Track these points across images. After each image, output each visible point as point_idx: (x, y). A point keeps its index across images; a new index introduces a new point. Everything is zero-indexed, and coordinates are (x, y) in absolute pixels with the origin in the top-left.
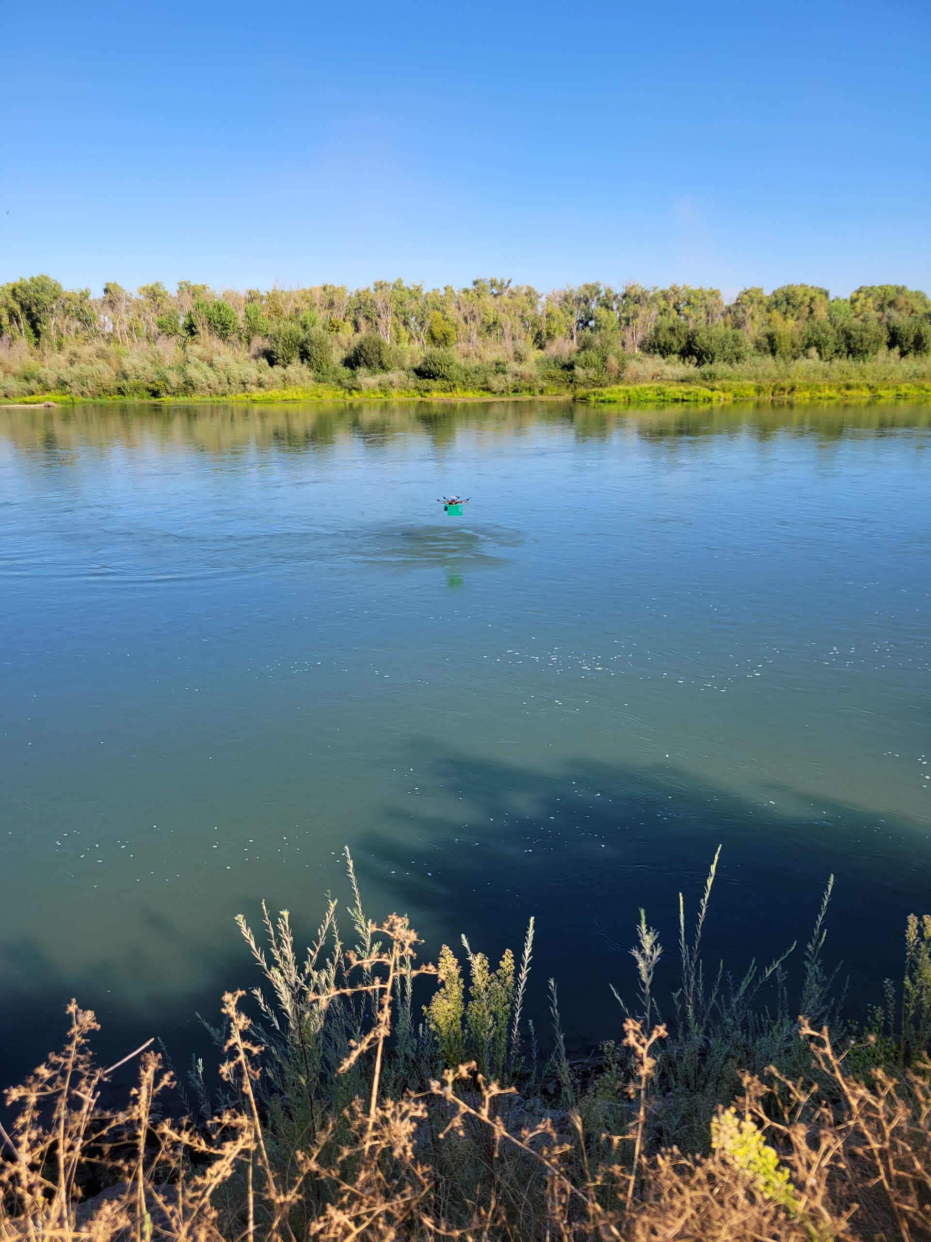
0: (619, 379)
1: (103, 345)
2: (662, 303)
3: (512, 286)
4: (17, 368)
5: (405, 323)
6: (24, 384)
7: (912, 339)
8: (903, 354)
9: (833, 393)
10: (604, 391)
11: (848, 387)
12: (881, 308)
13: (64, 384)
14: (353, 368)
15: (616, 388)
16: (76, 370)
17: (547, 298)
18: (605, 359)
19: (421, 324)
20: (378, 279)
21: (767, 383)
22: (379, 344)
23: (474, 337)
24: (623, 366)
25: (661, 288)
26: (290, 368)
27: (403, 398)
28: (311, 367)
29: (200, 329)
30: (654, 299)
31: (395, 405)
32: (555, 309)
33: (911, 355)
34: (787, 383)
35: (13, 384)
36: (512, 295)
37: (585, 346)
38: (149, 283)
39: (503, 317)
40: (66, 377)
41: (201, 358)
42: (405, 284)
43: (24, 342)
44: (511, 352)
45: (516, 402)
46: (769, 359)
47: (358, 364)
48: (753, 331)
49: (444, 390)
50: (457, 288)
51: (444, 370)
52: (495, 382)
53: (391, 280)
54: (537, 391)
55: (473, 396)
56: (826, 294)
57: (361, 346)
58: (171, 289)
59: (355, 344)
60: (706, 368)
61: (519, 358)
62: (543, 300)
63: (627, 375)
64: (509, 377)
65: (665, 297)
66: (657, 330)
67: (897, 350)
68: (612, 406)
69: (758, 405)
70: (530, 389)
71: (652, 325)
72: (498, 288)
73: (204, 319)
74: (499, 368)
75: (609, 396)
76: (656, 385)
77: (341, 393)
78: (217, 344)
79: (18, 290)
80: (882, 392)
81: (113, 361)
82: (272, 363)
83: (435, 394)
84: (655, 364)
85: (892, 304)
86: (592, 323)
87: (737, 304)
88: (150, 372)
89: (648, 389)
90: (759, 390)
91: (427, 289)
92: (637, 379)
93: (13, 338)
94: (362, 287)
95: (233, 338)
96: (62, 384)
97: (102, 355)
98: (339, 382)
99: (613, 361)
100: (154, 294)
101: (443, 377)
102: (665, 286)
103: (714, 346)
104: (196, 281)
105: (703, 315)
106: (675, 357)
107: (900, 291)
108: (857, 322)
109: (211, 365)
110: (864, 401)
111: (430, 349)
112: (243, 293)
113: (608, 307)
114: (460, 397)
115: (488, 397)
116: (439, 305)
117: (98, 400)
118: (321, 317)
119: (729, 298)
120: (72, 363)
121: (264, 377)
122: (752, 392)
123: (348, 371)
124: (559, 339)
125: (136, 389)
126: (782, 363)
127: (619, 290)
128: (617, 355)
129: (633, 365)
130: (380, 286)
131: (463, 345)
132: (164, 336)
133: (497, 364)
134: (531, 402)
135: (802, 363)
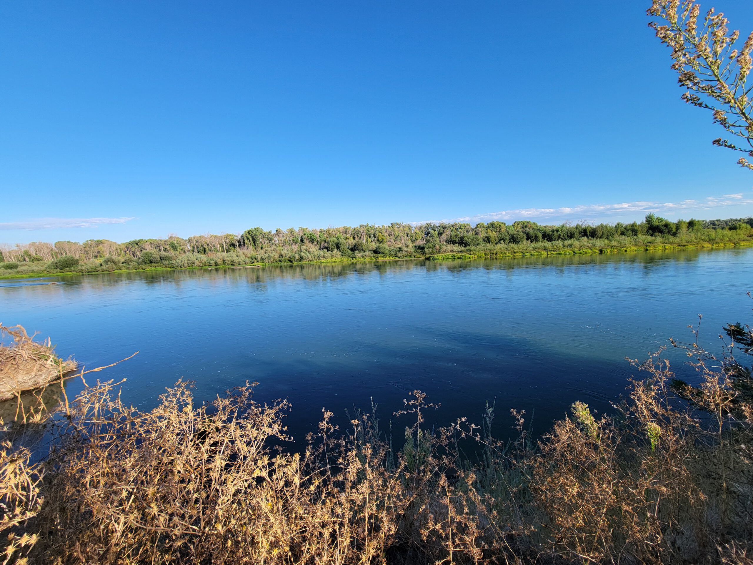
0: (439, 252)
1: (275, 247)
2: (452, 228)
3: (403, 224)
4: (249, 255)
5: (370, 237)
6: (251, 260)
7: (534, 237)
8: (531, 242)
9: (510, 255)
10: (435, 256)
11: (515, 253)
12: (523, 227)
13: (263, 259)
14: (353, 251)
15: (439, 255)
16: (267, 255)
17: (415, 228)
18: (435, 246)
19: (375, 237)
20: (361, 224)
21: (488, 252)
22: (362, 243)
23: (392, 240)
24: (441, 248)
25: (451, 223)
26: (334, 252)
27: (369, 260)
28: (340, 251)
29: (305, 241)
30: (449, 227)
31: (367, 262)
32: (418, 231)
33: (534, 242)
34: (494, 252)
35: (248, 260)
36: (403, 227)
37: (428, 241)
38: (290, 228)
39: (401, 234)
40: (264, 257)
41: (306, 250)
42: (369, 225)
43: (251, 248)
44: (404, 245)
45: (406, 260)
46: (488, 245)
47: (355, 250)
48: (482, 235)
49: (383, 257)
50: (385, 226)
51: (382, 251)
52: (399, 254)
53: (365, 224)
54: (413, 257)
55: (392, 259)
56: (505, 224)
57: (356, 244)
58: (297, 230)
59: (354, 244)
60: (468, 248)
61: (407, 246)
62: (413, 228)
63: (442, 250)
64: (404, 252)
65: (452, 226)
66: (451, 236)
67: (529, 241)
68: (438, 260)
69: (486, 259)
70: (411, 256)
71: (449, 235)
72: (399, 225)
73: (306, 237)
74: (400, 249)
75: (436, 257)
76: (451, 253)
77: (350, 259)
78: (310, 245)
79: (250, 232)
80: (526, 254)
81: (278, 252)
82: (328, 251)
83: (380, 258)
84: (450, 247)
85: (526, 227)
86: (429, 235)
87: (476, 228)
88: (290, 254)
89: (449, 254)
90: (486, 254)
91: (376, 226)
92: (445, 251)
93: (248, 246)
94: (356, 227)
95: (315, 243)
96: (262, 259)
97: (275, 250)
98: (349, 256)
99: (437, 246)
100: (291, 232)
101: (383, 253)
102: (452, 223)
103: (470, 241)
104: (304, 227)
105: (465, 231)
106: (457, 244)
107: (528, 223)
108: (515, 232)
109: (309, 252)
110: (521, 257)
111: (378, 244)
112: (319, 230)
113: (435, 231)
114: (387, 259)
115: (397, 259)
116: (380, 231)
117: (273, 264)
118: (343, 236)
119: (473, 226)
120: (266, 253)
121: (326, 255)
122: (483, 255)
123: (352, 252)
124: (419, 240)
125: (285, 260)
126: (492, 246)
127: (438, 225)
128: (438, 245)
129: (444, 247)
130: (361, 226)
131: (388, 243)
132: (294, 244)
133: (400, 248)
134: (411, 260)
135: (499, 246)
